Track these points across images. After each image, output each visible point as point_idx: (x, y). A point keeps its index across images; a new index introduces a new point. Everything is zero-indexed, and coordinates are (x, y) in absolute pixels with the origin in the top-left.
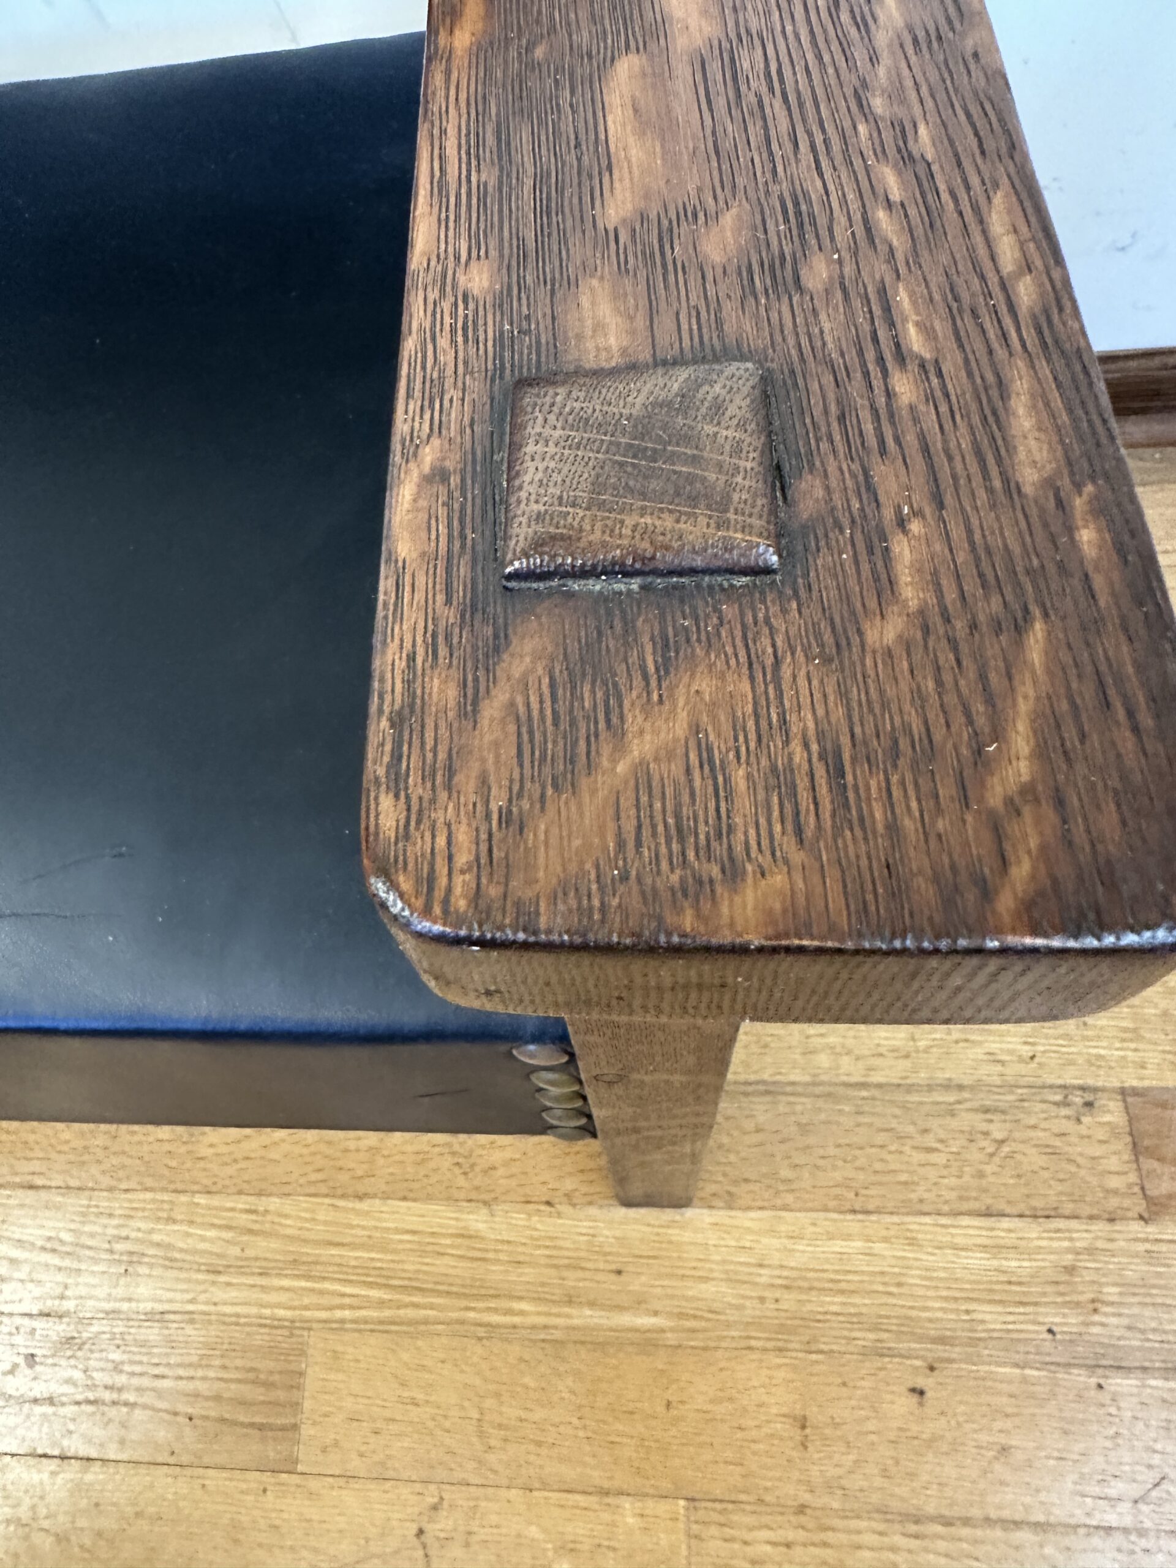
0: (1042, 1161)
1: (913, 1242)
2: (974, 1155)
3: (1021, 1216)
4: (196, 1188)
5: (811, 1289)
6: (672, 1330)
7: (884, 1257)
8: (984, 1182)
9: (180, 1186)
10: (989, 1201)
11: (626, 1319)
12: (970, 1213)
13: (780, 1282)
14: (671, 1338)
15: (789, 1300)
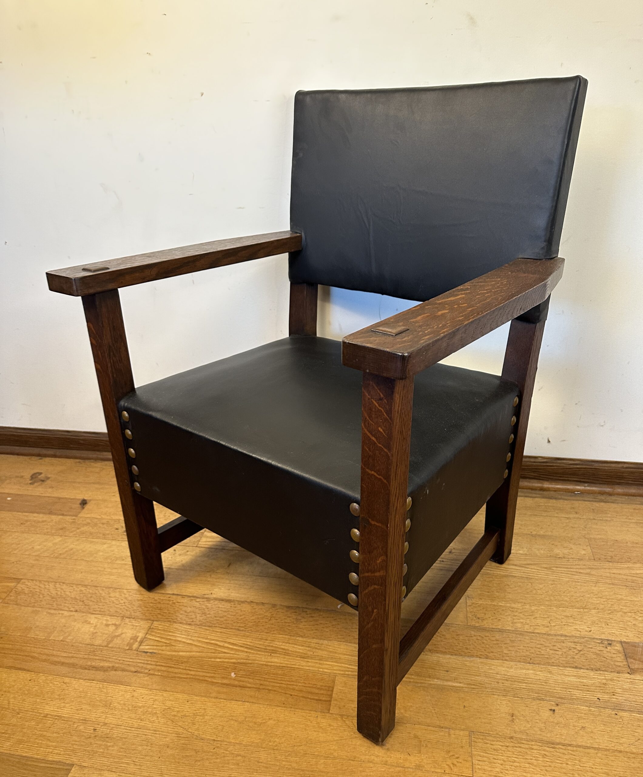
0: (595, 656)
1: (550, 672)
2: (571, 653)
3: (587, 669)
4: (297, 635)
5: (515, 681)
6: (466, 687)
7: (540, 676)
8: (575, 660)
9: (293, 635)
10: (576, 665)
11: (450, 683)
12: (570, 667)
13: (504, 678)
14: (466, 690)
15: (507, 684)
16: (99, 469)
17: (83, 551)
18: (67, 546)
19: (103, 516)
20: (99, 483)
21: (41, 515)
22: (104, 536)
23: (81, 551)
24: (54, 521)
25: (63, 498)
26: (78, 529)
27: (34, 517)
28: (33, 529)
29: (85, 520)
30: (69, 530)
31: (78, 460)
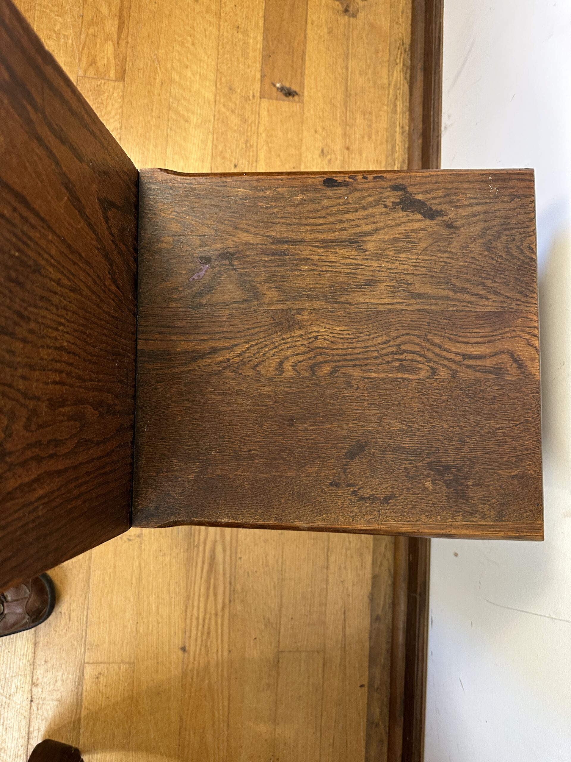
16: (386, 81)
17: (185, 138)
18: (193, 113)
19: (264, 135)
20: (347, 95)
21: (259, 46)
22: (219, 153)
23: (185, 134)
24: (248, 71)
25: (303, 59)
26: (233, 112)
27: (255, 38)
28: (228, 47)
29: (252, 114)
30: (230, 98)
31: (407, 41)
